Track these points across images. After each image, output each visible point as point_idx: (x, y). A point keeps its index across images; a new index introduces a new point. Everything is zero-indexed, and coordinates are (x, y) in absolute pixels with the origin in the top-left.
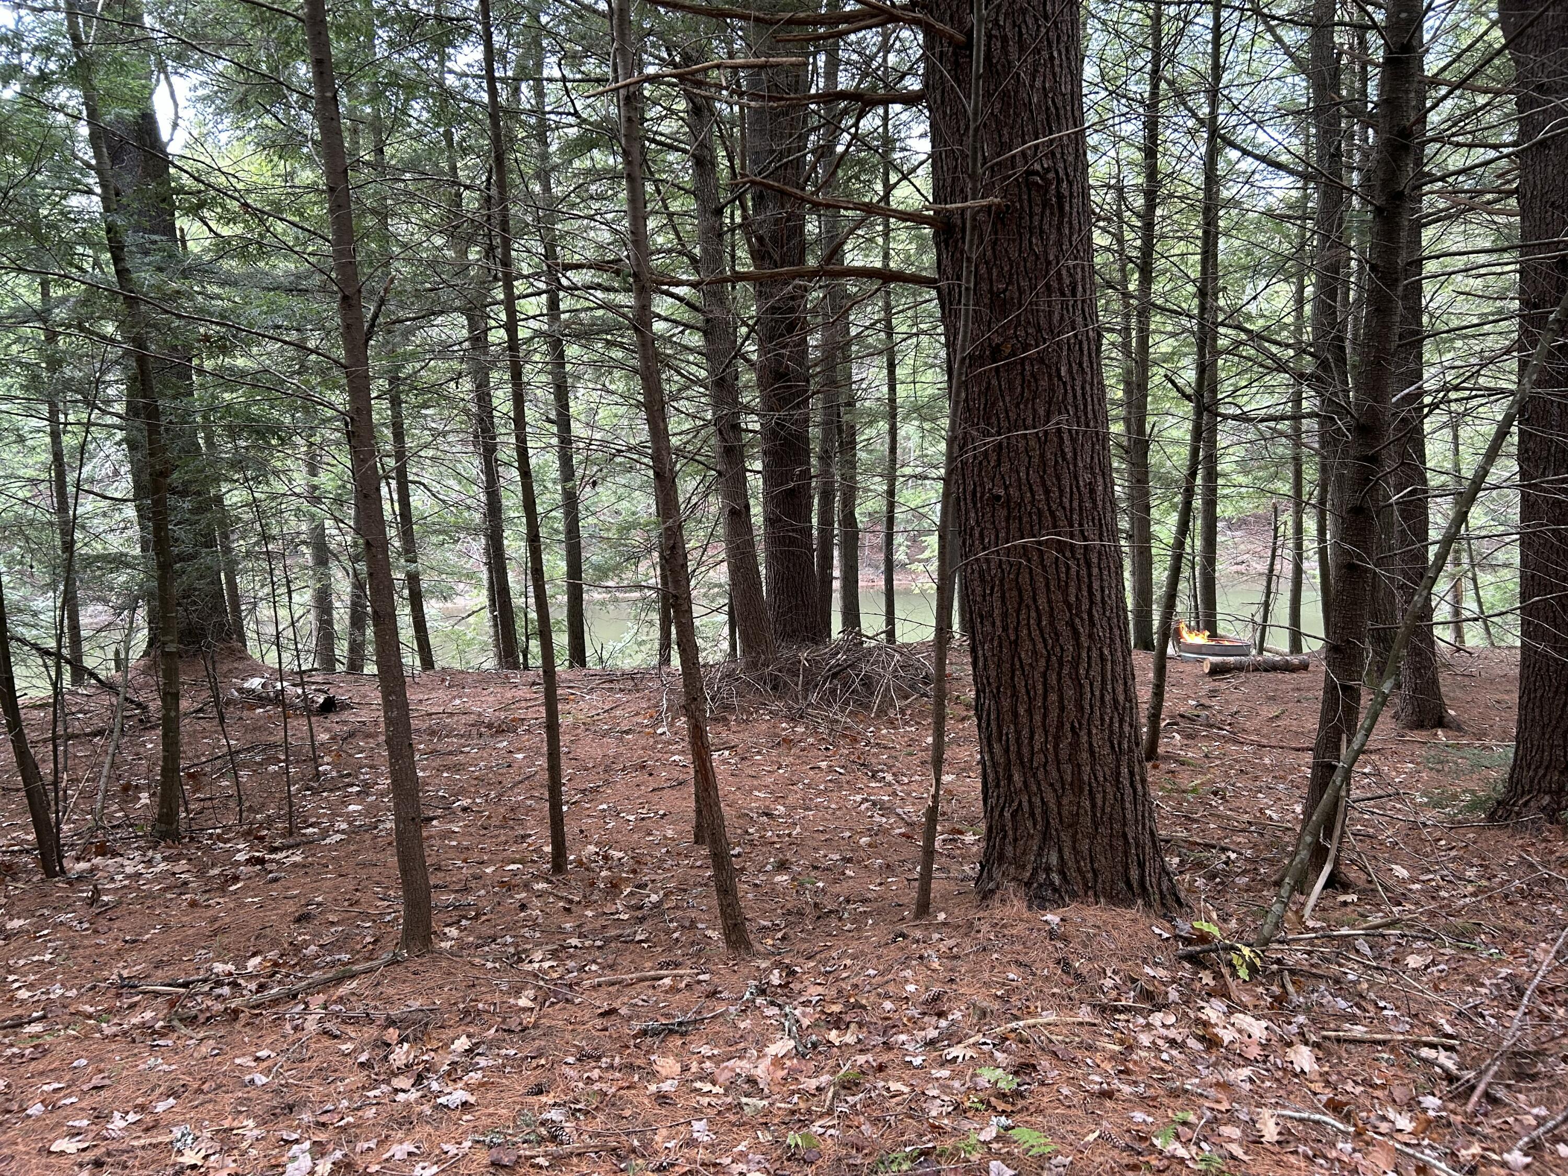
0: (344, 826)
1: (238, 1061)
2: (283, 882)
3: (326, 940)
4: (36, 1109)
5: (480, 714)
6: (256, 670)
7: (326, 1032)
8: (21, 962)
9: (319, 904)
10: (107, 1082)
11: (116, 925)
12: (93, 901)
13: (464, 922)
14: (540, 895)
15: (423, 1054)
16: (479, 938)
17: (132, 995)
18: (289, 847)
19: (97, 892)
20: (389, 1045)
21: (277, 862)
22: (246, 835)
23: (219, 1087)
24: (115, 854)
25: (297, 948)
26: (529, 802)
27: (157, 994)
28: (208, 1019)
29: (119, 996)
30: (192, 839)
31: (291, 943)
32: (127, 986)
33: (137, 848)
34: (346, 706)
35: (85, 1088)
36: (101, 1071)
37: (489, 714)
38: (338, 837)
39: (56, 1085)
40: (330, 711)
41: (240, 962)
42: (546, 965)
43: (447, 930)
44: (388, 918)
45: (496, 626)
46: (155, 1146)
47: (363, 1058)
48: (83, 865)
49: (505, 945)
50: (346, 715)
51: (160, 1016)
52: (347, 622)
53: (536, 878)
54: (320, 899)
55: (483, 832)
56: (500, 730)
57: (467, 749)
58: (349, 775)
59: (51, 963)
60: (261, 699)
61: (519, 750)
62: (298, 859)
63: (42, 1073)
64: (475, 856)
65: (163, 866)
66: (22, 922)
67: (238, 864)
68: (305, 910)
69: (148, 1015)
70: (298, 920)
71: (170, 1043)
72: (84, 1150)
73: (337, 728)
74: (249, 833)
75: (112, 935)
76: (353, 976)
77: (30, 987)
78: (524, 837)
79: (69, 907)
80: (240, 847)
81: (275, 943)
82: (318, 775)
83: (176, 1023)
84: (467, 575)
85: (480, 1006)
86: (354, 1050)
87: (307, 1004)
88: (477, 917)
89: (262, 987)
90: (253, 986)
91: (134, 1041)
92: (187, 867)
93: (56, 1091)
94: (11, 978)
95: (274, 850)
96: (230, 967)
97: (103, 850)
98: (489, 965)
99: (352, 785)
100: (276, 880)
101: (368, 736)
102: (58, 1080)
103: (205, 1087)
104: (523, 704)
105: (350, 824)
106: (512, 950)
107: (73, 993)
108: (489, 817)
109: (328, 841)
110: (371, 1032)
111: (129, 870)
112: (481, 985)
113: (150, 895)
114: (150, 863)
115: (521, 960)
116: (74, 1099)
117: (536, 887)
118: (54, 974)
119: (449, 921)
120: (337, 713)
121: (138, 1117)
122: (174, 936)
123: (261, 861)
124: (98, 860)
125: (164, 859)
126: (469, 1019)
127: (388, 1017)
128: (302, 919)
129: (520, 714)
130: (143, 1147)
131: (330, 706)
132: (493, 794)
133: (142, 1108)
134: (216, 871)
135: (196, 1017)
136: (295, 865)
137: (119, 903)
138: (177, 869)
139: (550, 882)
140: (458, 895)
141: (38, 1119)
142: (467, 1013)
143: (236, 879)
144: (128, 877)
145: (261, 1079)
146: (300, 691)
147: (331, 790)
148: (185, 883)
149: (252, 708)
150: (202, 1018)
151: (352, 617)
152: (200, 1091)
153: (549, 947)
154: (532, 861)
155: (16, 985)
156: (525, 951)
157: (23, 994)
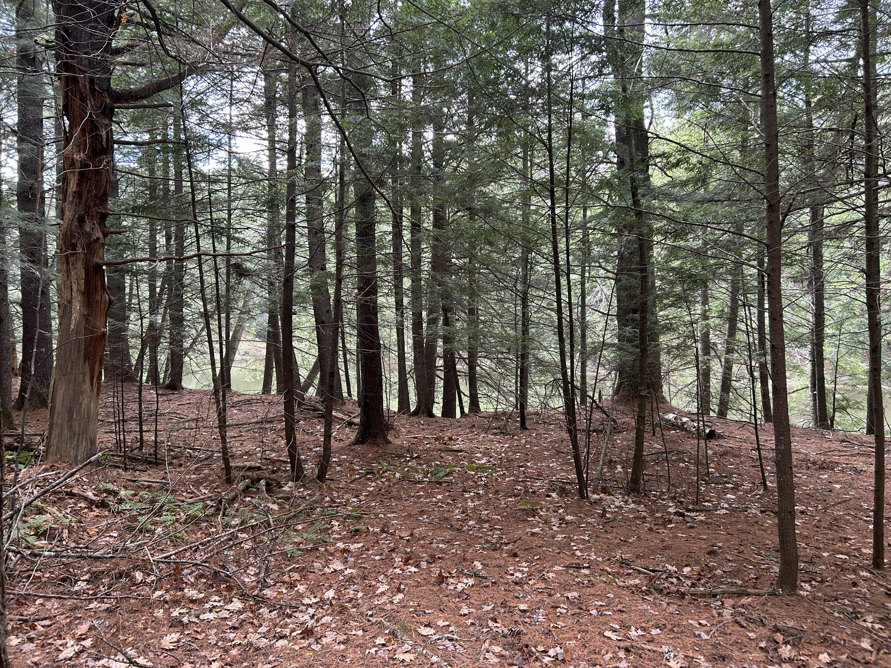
0: (726, 506)
1: (690, 621)
2: (696, 529)
3: (726, 569)
4: (594, 612)
5: (806, 455)
6: (672, 410)
7: (737, 622)
8: (575, 537)
9: (720, 548)
10: (624, 609)
11: (615, 530)
12: (603, 515)
13: (813, 582)
14: (866, 580)
15: (800, 655)
16: (826, 595)
17: (628, 569)
18: (697, 511)
19: (605, 511)
20: (778, 643)
21: (692, 517)
22: (673, 498)
23: (682, 632)
24: (610, 494)
25: (711, 570)
26: (848, 518)
27: (640, 572)
28: (669, 593)
29: (621, 567)
30: (645, 495)
31: (706, 565)
32: (624, 563)
33: (620, 494)
34: (721, 437)
35: (615, 609)
36: (621, 603)
37: (813, 456)
38: (724, 511)
39: (601, 603)
40: (712, 438)
41: (680, 567)
42: (877, 626)
43: (803, 584)
44: (763, 567)
45: (814, 400)
46: (654, 651)
47: (763, 645)
48: (596, 496)
49: (844, 604)
50: (721, 442)
51: (644, 583)
52: (719, 389)
53: (862, 568)
54: (720, 544)
55: (816, 529)
56: (822, 467)
57: (800, 475)
58: (726, 477)
59: (588, 541)
60: (674, 426)
61: (837, 482)
62: (703, 518)
63: (594, 595)
64: (813, 544)
65: (632, 506)
66: (572, 518)
67: (669, 513)
68: (712, 549)
69: (637, 581)
70: (709, 553)
71: (652, 600)
72: (620, 640)
73: (717, 449)
74: (674, 498)
75: (614, 535)
76: (748, 595)
77: (581, 550)
78: (846, 539)
79: (591, 516)
80: (670, 504)
81: (697, 563)
82: (708, 473)
83: (652, 590)
84: (794, 367)
85: (834, 638)
86: (756, 638)
87: (723, 603)
88: (822, 582)
89: (693, 585)
90: (689, 582)
91: (633, 593)
92: (644, 509)
93: (601, 605)
94: (572, 544)
95: (689, 510)
96: (674, 568)
97: (605, 490)
98: (836, 614)
99: (729, 483)
100: (692, 527)
101: (735, 456)
102: (602, 600)
103: (675, 629)
104: (836, 453)
105: (730, 505)
106: (851, 610)
107: (600, 559)
108: (819, 521)
109: (718, 512)
110: (765, 632)
111: (617, 504)
112: (832, 625)
113: (628, 519)
114: (626, 502)
115: (857, 618)
116: (610, 613)
117: (862, 574)
118: (590, 548)
119: (803, 579)
120: (716, 440)
121: (643, 633)
122: (643, 544)
123: (682, 515)
124: (602, 495)
125: (633, 502)
126: (827, 644)
127: (775, 626)
128: (712, 553)
129: (836, 459)
130: (649, 650)
131: (712, 435)
132: (820, 507)
133: (644, 629)
134: (659, 515)
135: (662, 590)
136: (701, 521)
137: (615, 520)
138: (639, 509)
139: (872, 573)
140: (807, 565)
141: (595, 617)
142: (825, 639)
143: (670, 522)
144: (616, 507)
145: (705, 636)
146: (696, 424)
147: (716, 484)
148: (645, 517)
149: (669, 430)
150: (665, 592)
151: (723, 386)
152: (672, 630)
153: (877, 615)
154: (855, 556)
155: (575, 548)
156: (860, 613)
157: (578, 553)
